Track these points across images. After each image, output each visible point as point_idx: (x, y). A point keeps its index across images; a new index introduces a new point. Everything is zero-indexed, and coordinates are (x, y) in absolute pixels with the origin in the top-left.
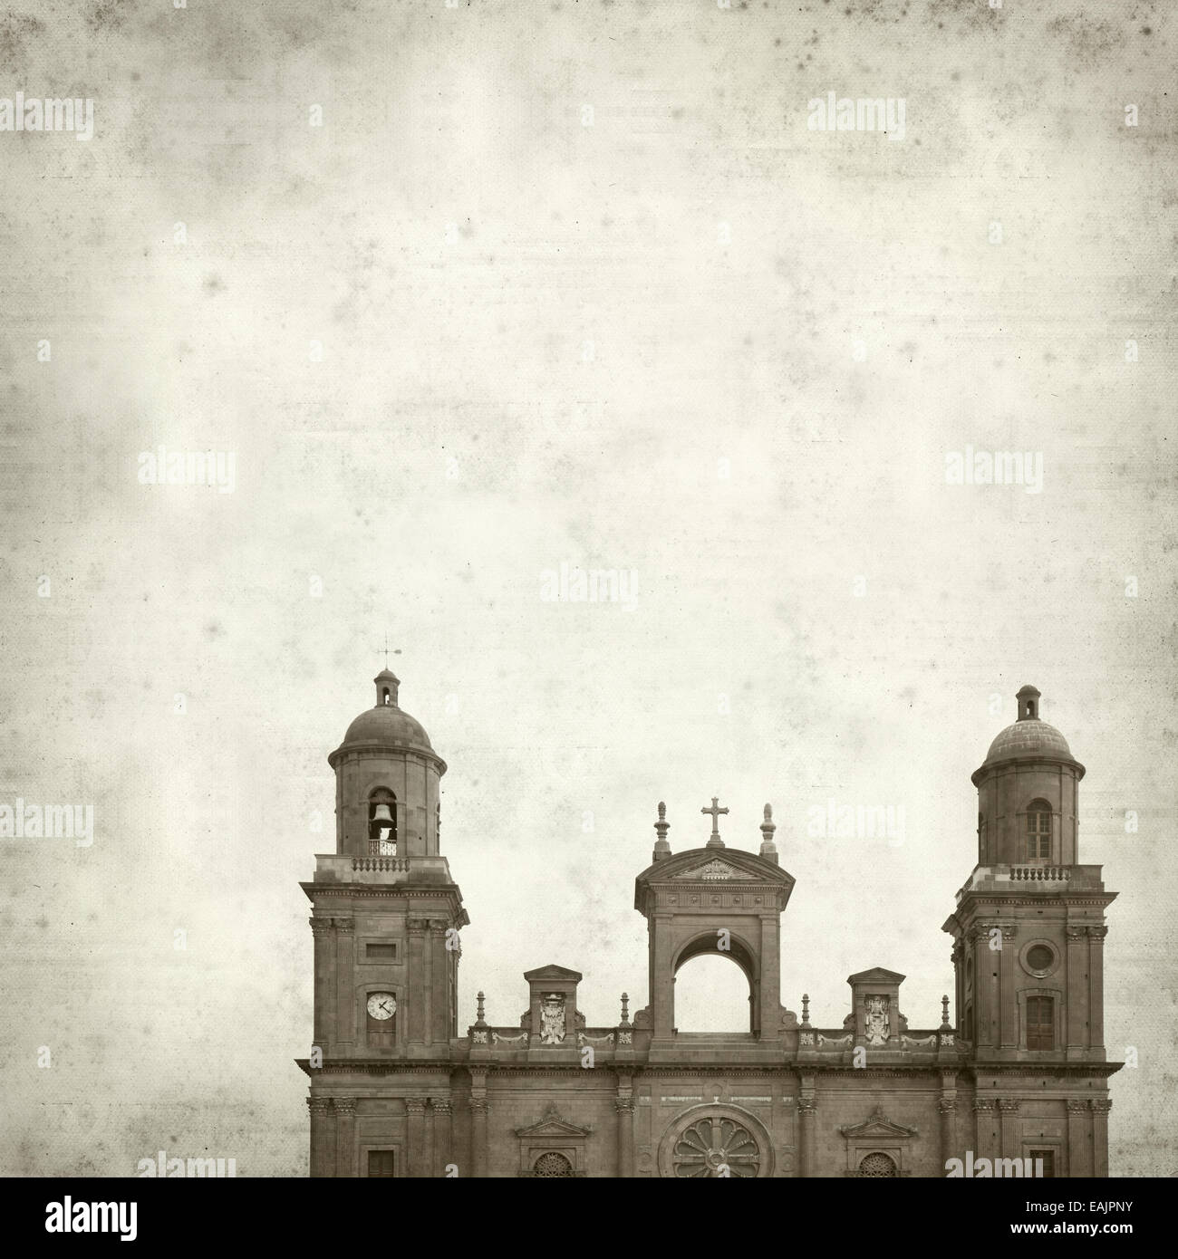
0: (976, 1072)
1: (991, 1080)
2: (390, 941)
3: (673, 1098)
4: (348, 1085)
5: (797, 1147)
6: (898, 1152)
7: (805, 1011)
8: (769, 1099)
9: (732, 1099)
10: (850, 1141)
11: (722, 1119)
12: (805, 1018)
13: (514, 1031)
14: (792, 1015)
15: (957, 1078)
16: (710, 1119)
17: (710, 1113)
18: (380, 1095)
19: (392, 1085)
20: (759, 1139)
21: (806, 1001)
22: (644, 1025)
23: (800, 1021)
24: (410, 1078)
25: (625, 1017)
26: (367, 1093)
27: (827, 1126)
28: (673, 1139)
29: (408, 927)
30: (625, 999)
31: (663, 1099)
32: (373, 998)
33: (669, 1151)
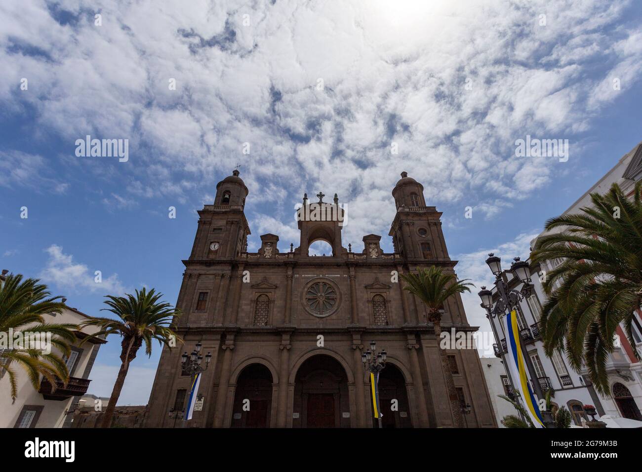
0: (409, 265)
1: (414, 268)
2: (221, 228)
3: (306, 275)
4: (198, 269)
5: (349, 292)
6: (385, 294)
7: (350, 248)
8: (339, 276)
9: (327, 276)
10: (368, 290)
11: (323, 283)
12: (350, 250)
13: (255, 254)
14: (346, 250)
15: (403, 267)
16: (319, 283)
17: (319, 281)
18: (208, 273)
19: (213, 270)
20: (336, 289)
21: (350, 245)
22: (297, 252)
23: (348, 251)
24: (218, 267)
25: (292, 250)
26: (203, 272)
27: (360, 285)
28: (306, 289)
29: (227, 223)
30: (292, 245)
31: (303, 275)
32: (212, 244)
33: (304, 294)
